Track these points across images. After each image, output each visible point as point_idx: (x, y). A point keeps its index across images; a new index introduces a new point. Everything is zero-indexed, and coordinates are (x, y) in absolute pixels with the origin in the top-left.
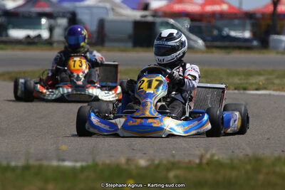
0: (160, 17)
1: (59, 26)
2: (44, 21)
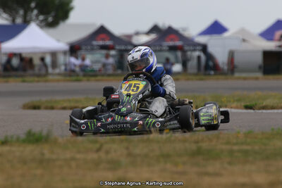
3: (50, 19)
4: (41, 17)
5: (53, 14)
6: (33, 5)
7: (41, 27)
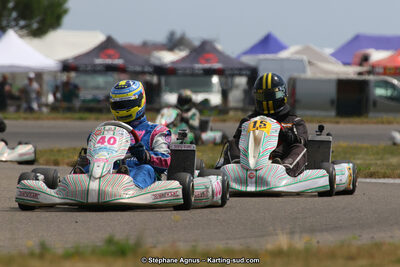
0: (378, 74)
1: (237, 87)
2: (215, 79)
3: (35, 26)
4: (22, 23)
5: (38, 19)
6: (11, 5)
7: (21, 36)
